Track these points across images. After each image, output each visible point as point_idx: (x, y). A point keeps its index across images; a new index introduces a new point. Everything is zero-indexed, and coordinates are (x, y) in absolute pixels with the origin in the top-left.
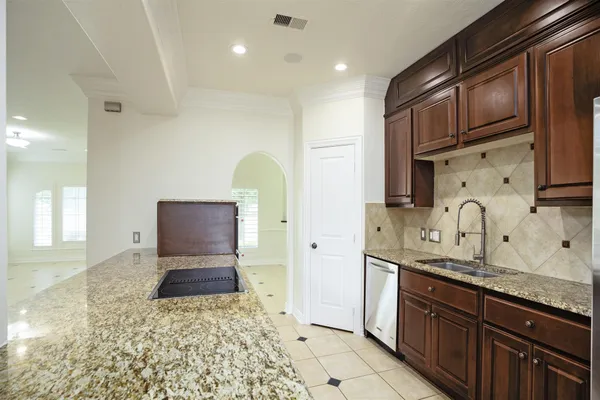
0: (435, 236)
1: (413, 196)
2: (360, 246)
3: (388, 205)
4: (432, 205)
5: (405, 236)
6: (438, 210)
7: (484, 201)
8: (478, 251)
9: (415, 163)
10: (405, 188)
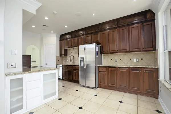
0: (68, 61)
1: (64, 54)
2: (55, 63)
3: (60, 56)
4: (67, 56)
5: (63, 61)
6: (68, 57)
7: (74, 55)
8: (73, 62)
9: (65, 49)
10: (63, 53)
